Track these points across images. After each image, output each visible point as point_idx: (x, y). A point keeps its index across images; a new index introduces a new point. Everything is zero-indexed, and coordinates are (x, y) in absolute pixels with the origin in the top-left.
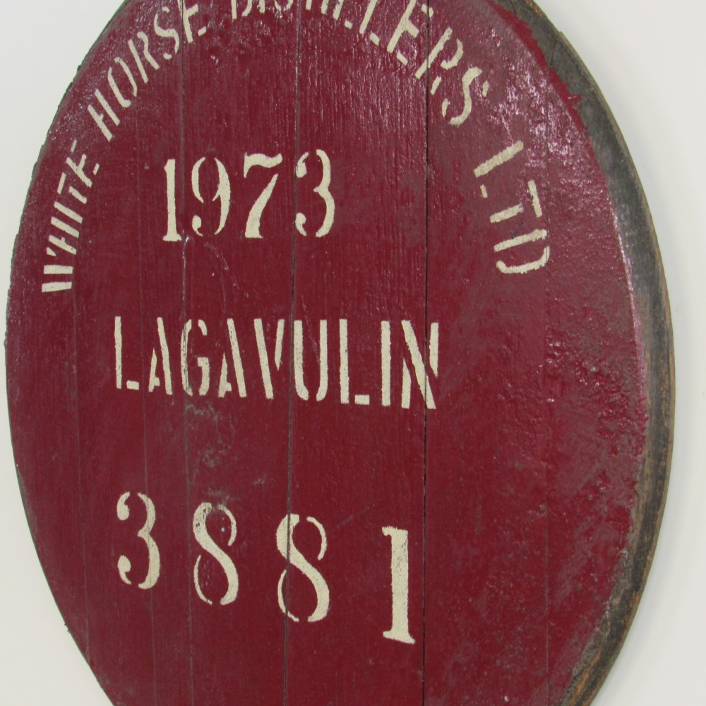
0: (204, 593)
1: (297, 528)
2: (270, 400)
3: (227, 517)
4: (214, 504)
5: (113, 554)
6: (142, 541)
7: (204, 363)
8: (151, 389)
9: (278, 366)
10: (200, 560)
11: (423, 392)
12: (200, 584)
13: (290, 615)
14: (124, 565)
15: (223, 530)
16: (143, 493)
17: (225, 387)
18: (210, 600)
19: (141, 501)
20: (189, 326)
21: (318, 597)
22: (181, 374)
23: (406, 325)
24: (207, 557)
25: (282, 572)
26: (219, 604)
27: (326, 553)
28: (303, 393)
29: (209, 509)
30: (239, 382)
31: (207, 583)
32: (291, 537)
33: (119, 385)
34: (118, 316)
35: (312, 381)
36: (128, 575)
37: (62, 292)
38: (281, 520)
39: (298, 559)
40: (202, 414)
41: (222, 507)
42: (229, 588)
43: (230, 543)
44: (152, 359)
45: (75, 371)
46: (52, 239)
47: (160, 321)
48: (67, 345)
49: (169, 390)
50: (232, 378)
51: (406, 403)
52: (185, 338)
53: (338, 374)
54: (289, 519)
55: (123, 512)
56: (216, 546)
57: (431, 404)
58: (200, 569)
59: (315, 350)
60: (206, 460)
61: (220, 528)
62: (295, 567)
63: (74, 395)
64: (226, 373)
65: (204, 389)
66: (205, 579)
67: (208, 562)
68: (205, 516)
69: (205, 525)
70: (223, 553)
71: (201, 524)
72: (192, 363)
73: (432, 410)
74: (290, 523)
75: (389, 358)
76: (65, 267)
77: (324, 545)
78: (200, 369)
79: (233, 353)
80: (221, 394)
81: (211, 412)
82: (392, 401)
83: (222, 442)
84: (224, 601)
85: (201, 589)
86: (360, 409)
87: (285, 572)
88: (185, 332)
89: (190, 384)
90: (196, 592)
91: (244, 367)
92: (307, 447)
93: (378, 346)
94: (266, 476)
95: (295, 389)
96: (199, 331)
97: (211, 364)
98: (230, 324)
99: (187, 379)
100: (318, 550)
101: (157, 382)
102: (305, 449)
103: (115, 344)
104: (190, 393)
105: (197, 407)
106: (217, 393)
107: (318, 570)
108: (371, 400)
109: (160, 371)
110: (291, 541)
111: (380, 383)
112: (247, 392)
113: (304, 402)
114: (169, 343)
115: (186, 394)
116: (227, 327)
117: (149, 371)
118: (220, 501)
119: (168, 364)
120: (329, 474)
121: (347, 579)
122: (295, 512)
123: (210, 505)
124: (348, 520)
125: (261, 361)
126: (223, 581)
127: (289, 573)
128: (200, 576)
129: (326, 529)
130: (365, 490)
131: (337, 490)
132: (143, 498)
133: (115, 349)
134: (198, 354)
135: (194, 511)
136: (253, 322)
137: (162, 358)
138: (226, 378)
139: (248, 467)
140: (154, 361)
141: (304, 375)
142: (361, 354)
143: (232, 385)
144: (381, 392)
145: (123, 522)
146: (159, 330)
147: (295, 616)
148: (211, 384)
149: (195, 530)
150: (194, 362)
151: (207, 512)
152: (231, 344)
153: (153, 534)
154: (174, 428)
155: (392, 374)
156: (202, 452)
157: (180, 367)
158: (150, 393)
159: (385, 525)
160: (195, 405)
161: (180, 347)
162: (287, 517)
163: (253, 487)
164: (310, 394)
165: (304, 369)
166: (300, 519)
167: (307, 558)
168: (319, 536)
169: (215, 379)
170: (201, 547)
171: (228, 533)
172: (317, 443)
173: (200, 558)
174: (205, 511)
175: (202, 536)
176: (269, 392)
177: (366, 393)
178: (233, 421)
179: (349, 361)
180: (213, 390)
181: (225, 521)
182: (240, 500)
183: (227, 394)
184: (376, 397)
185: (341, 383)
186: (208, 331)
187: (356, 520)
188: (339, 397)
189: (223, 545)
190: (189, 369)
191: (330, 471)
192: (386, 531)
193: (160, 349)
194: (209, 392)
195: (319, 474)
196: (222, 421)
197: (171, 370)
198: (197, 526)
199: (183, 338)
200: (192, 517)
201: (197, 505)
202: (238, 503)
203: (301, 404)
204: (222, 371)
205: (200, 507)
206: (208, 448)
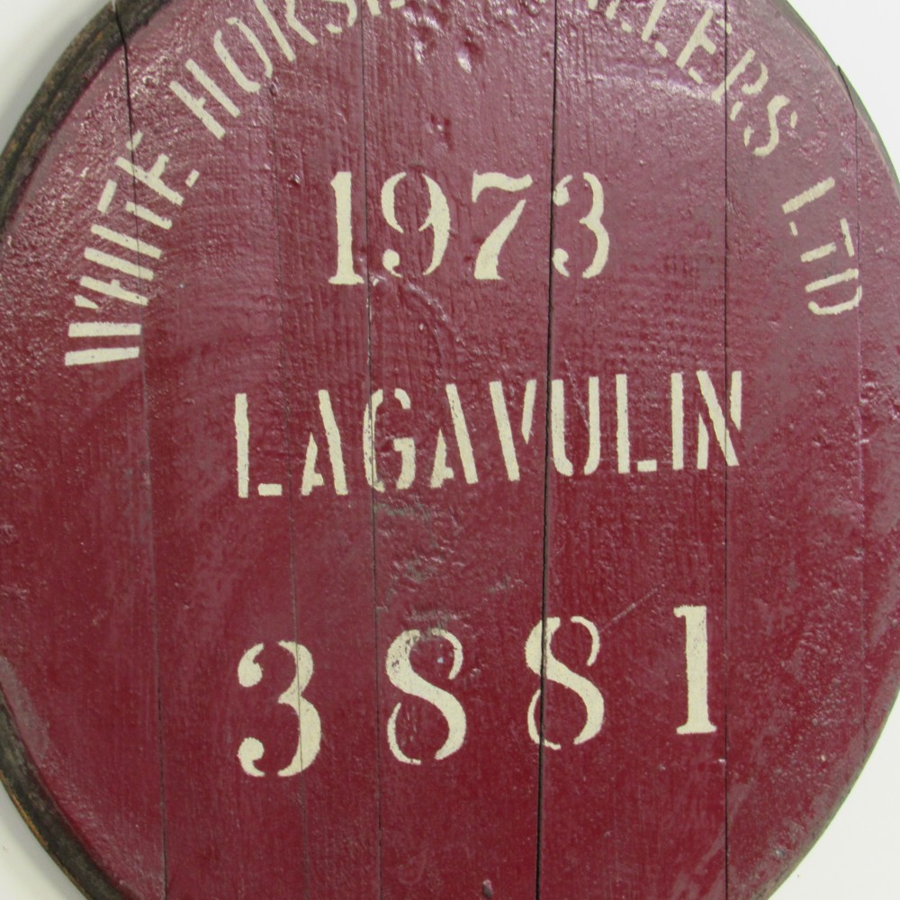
0: (405, 751)
1: (557, 634)
2: (515, 481)
3: (448, 642)
4: (423, 628)
5: (229, 739)
6: (288, 710)
7: (405, 447)
8: (306, 490)
9: (527, 438)
10: (399, 711)
11: (723, 449)
12: (399, 742)
13: (547, 744)
14: (250, 752)
15: (440, 660)
16: (288, 639)
17: (441, 474)
18: (417, 758)
19: (285, 652)
20: (378, 398)
21: (589, 711)
22: (363, 465)
23: (703, 377)
24: (411, 702)
25: (533, 692)
26: (434, 761)
27: (599, 656)
28: (564, 467)
29: (415, 638)
30: (465, 464)
31: (412, 738)
32: (548, 647)
33: (243, 491)
34: (242, 392)
35: (577, 450)
36: (258, 764)
37: (116, 364)
38: (532, 628)
39: (559, 673)
40: (402, 514)
41: (436, 632)
42: (451, 734)
43: (452, 675)
44: (309, 450)
45: (148, 482)
46: (87, 282)
47: (324, 396)
48: (130, 443)
49: (341, 487)
50: (454, 460)
51: (702, 462)
52: (371, 417)
53: (614, 439)
54: (544, 626)
55: (249, 673)
56: (430, 686)
57: (732, 460)
58: (398, 722)
59: (583, 414)
60: (410, 574)
61: (435, 658)
62: (554, 683)
63: (146, 518)
64: (445, 455)
65: (406, 479)
66: (409, 733)
67: (414, 709)
68: (409, 648)
69: (408, 661)
70: (440, 691)
71: (401, 661)
72: (384, 447)
73: (735, 467)
74: (547, 630)
75: (682, 415)
76: (122, 325)
77: (596, 647)
78: (399, 455)
79: (456, 429)
80: (436, 482)
81: (417, 510)
82: (685, 463)
83: (437, 546)
84: (442, 754)
85: (400, 748)
86: (643, 478)
87: (539, 692)
88: (370, 408)
89: (381, 476)
90: (391, 754)
91: (474, 445)
92: (572, 533)
93: (668, 402)
94: (508, 578)
95: (553, 464)
96: (397, 403)
97: (418, 447)
98: (452, 390)
99: (375, 470)
100: (588, 654)
101: (319, 480)
102: (568, 535)
103: (235, 433)
104: (380, 488)
105: (392, 506)
106: (429, 482)
107: (588, 678)
108: (659, 465)
109: (324, 465)
110: (549, 652)
111: (670, 444)
112: (479, 477)
113: (566, 478)
114: (341, 424)
115: (373, 490)
116: (446, 394)
117: (302, 467)
118: (433, 624)
119: (339, 453)
120: (603, 559)
121: (628, 679)
122: (553, 614)
123: (416, 633)
124: (629, 609)
125: (500, 434)
126: (440, 728)
127: (545, 692)
128: (399, 730)
129: (599, 626)
130: (651, 570)
131: (614, 577)
132: (289, 646)
133: (236, 441)
134: (394, 434)
135: (388, 646)
136: (488, 386)
137: (327, 446)
138: (444, 462)
139: (480, 571)
140: (312, 451)
141: (566, 446)
142: (646, 413)
143: (454, 470)
144: (671, 454)
145: (250, 688)
146: (321, 407)
147: (555, 743)
148: (418, 472)
149: (390, 672)
150: (388, 446)
151: (412, 643)
152: (453, 416)
153: (308, 694)
154: (351, 537)
155: (684, 432)
156: (401, 564)
157: (362, 454)
158: (304, 497)
159: (678, 604)
160: (390, 504)
161: (361, 427)
162: (541, 623)
163: (489, 596)
164: (575, 468)
165: (567, 438)
166: (562, 622)
167: (572, 667)
168: (590, 637)
169: (424, 464)
170: (401, 692)
171: (449, 664)
172: (585, 525)
173: (399, 706)
174: (408, 642)
175: (404, 676)
176: (513, 473)
177: (652, 458)
178: (456, 516)
179: (630, 422)
180: (422, 480)
181: (444, 649)
182: (468, 615)
183: (447, 482)
184: (665, 461)
185: (618, 450)
186: (414, 403)
187: (640, 607)
188: (616, 466)
189: (440, 680)
190: (378, 456)
191: (604, 555)
192: (679, 612)
193: (324, 434)
194: (414, 484)
195: (587, 562)
196: (438, 519)
197: (345, 461)
198: (394, 665)
199: (366, 414)
200: (385, 655)
201: (393, 638)
202: (466, 620)
203: (562, 481)
204: (437, 453)
205: (398, 638)
206: (412, 557)
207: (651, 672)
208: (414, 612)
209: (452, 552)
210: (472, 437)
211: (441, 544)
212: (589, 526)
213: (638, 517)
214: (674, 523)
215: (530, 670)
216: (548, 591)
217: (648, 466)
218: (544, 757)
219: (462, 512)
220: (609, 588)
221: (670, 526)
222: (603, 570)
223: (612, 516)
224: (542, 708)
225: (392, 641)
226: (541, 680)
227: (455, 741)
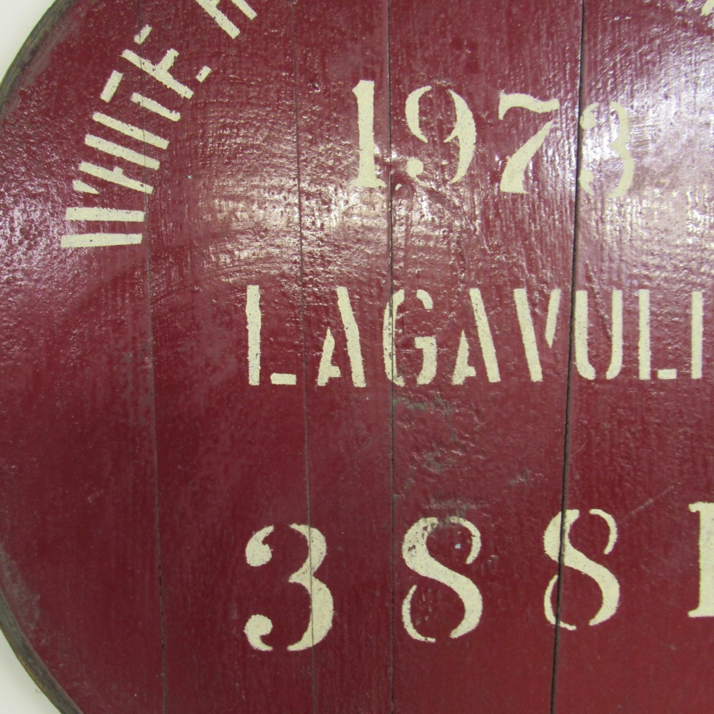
0: (420, 630)
1: (575, 525)
2: (538, 382)
3: (466, 530)
4: (441, 515)
5: (235, 616)
6: (298, 588)
7: (427, 345)
8: (322, 382)
9: (550, 343)
10: (415, 592)
12: (413, 621)
13: (562, 625)
14: (258, 628)
15: (458, 546)
16: (301, 522)
17: (463, 371)
18: (432, 637)
19: (298, 535)
20: (399, 297)
21: (604, 595)
22: (383, 360)
24: (427, 584)
25: (551, 578)
26: (448, 639)
27: (616, 546)
28: (587, 371)
29: (432, 525)
30: (487, 364)
31: (427, 618)
32: (566, 536)
33: (254, 379)
34: (254, 284)
36: (267, 638)
38: (551, 519)
39: (576, 560)
40: (422, 407)
41: (454, 520)
42: (467, 615)
43: (470, 560)
44: (326, 343)
45: (150, 366)
47: (342, 292)
50: (476, 359)
52: (391, 314)
53: (636, 348)
54: (563, 517)
55: (258, 553)
56: (446, 569)
58: (412, 602)
59: (606, 323)
60: (429, 465)
61: (453, 544)
62: (571, 569)
64: (467, 354)
65: (427, 374)
66: (424, 613)
67: (429, 591)
68: (426, 534)
69: (425, 546)
70: (457, 574)
71: (418, 546)
72: (405, 344)
74: (566, 520)
75: (702, 329)
77: (613, 537)
78: (420, 352)
79: (479, 330)
80: (458, 379)
81: (437, 405)
82: (703, 374)
83: (457, 440)
84: (457, 633)
85: (415, 627)
86: (664, 384)
87: (556, 577)
88: (391, 306)
89: (401, 371)
90: (405, 632)
91: (497, 347)
92: (593, 432)
93: (688, 317)
94: (529, 472)
95: (576, 368)
96: (420, 303)
97: (440, 345)
98: (475, 294)
99: (395, 365)
100: (605, 543)
101: (336, 372)
102: (589, 434)
103: (246, 323)
104: (400, 382)
105: (412, 400)
106: (450, 380)
107: (605, 566)
108: (679, 374)
109: (341, 358)
110: (567, 541)
111: (689, 355)
112: (501, 377)
113: (589, 382)
114: (360, 320)
115: (393, 384)
116: (469, 298)
117: (319, 358)
118: (452, 512)
119: (358, 347)
120: (623, 457)
121: (643, 567)
122: (572, 507)
123: (435, 520)
124: (647, 504)
125: (524, 338)
126: (456, 609)
127: (563, 577)
128: (413, 612)
129: (617, 519)
130: (669, 469)
131: (632, 473)
132: (302, 529)
133: (247, 331)
134: (415, 332)
135: (405, 532)
136: (512, 293)
137: (345, 340)
138: (466, 361)
139: (501, 465)
140: (329, 344)
141: (589, 352)
142: (667, 326)
143: (477, 369)
144: (690, 365)
145: (258, 568)
146: (339, 303)
147: (571, 624)
148: (439, 369)
149: (406, 555)
150: (409, 344)
151: (429, 529)
152: (476, 318)
153: (320, 574)
154: (369, 429)
155: (704, 346)
156: (421, 455)
157: (381, 350)
158: (320, 388)
159: (693, 501)
160: (409, 398)
161: (382, 324)
162: (560, 514)
163: (509, 488)
164: (597, 373)
165: (589, 344)
166: (580, 514)
167: (589, 556)
168: (607, 529)
169: (446, 362)
170: (416, 575)
171: (467, 549)
172: (606, 425)
173: (414, 588)
174: (425, 528)
175: (420, 560)
176: (536, 374)
177: (672, 367)
178: (477, 412)
179: (651, 332)
180: (444, 377)
181: (462, 535)
182: (487, 505)
183: (469, 380)
184: (684, 371)
185: (640, 358)
186: (436, 304)
187: (657, 502)
188: (637, 373)
189: (457, 564)
190: (398, 353)
191: (623, 454)
192: (693, 508)
193: (342, 328)
194: (435, 379)
195: (607, 459)
196: (459, 414)
197: (363, 355)
198: (410, 549)
199: (387, 313)
200: (402, 540)
201: (410, 524)
202: (485, 510)
203: (584, 384)
204: (459, 352)
205: (416, 524)
206: (432, 449)
207: (665, 561)
208: (433, 500)
209: (472, 445)
210: (496, 339)
211: (463, 438)
212: (609, 426)
213: (657, 421)
214: (691, 427)
215: (548, 557)
216: (568, 485)
217: (668, 374)
218: (559, 637)
219: (484, 409)
220: (628, 484)
221: (688, 429)
222: (622, 468)
223: (632, 418)
224: (558, 591)
225: (410, 528)
226: (559, 567)
227: (471, 620)
